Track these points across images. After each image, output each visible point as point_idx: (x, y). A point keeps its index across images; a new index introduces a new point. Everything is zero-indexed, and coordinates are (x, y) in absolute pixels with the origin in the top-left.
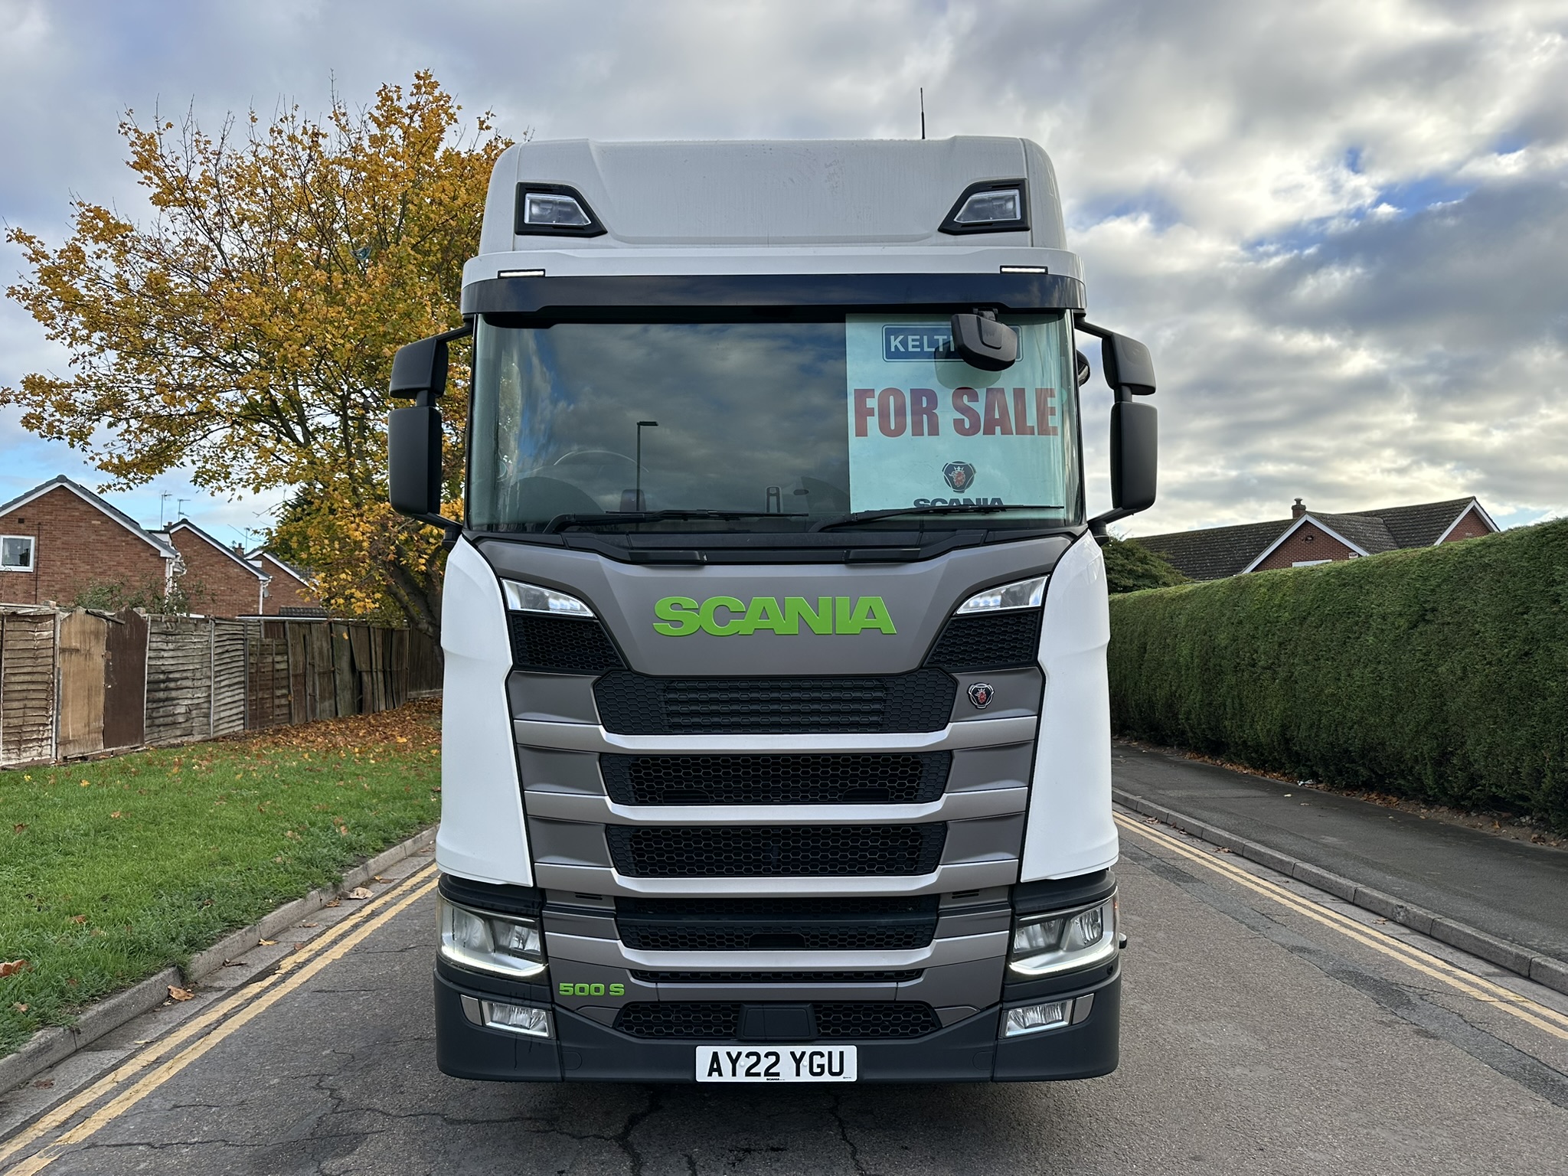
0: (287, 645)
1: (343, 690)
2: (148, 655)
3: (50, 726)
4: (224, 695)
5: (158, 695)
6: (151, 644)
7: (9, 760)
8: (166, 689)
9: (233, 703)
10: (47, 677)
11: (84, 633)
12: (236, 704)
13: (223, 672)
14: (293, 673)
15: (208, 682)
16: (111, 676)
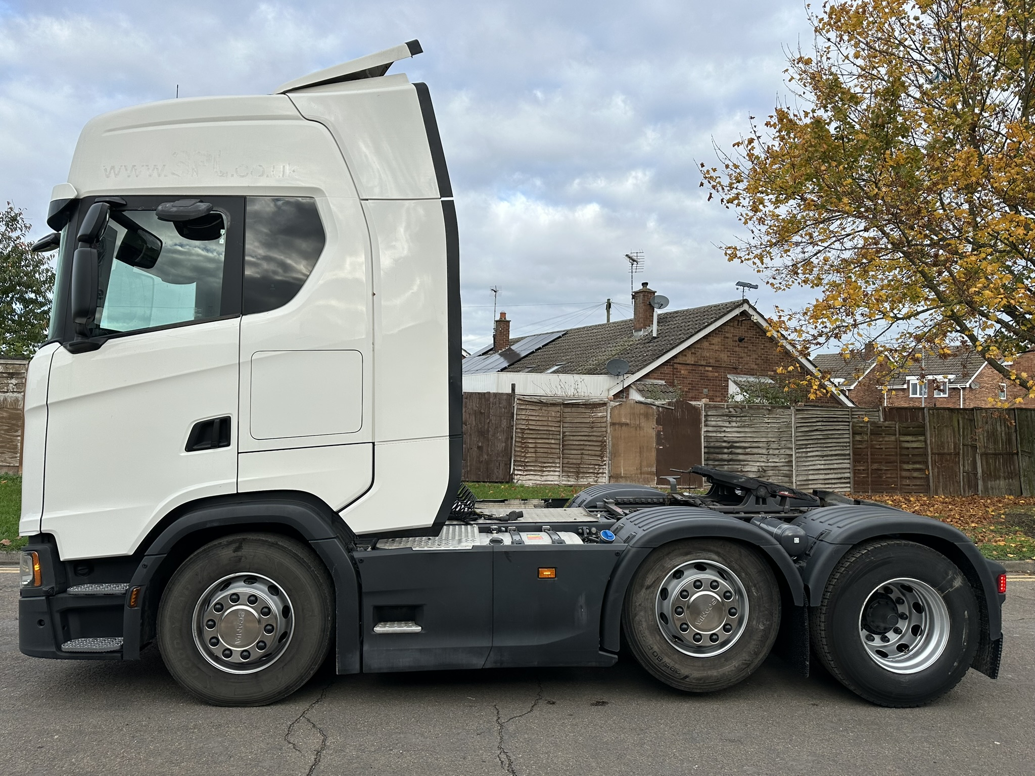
0: (924, 428)
2: (705, 430)
3: (604, 467)
4: (814, 463)
5: (720, 456)
6: (709, 422)
7: (569, 481)
8: (731, 453)
9: (831, 469)
10: (601, 439)
11: (634, 414)
12: (835, 471)
13: (812, 446)
14: (935, 451)
15: (788, 452)
16: (663, 441)
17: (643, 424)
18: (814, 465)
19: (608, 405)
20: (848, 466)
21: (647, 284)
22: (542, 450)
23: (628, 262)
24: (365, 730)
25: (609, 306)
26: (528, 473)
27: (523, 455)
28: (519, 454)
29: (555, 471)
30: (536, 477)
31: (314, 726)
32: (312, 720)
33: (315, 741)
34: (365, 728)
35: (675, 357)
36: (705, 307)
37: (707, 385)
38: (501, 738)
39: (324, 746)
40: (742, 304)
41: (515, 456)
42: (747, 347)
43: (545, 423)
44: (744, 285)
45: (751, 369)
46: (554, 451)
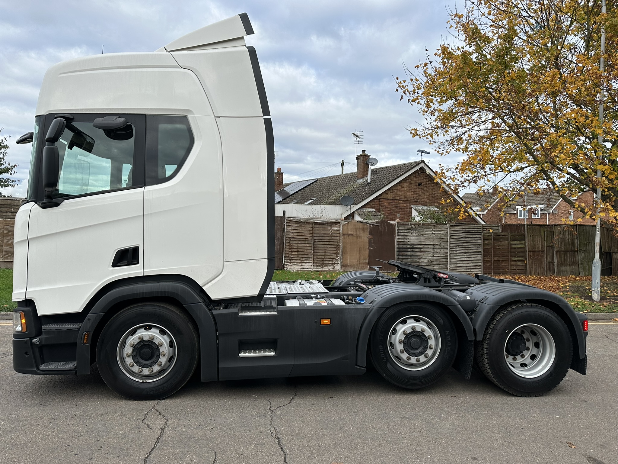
0: (524, 236)
2: (397, 238)
3: (338, 260)
4: (460, 257)
5: (406, 253)
6: (400, 233)
7: (317, 268)
8: (412, 251)
9: (470, 260)
10: (336, 243)
11: (356, 229)
12: (473, 262)
13: (459, 247)
14: (531, 250)
15: (445, 250)
16: (373, 245)
17: (361, 234)
18: (460, 258)
19: (341, 223)
20: (480, 258)
21: (365, 151)
22: (301, 250)
23: (354, 138)
24: (191, 416)
25: (343, 164)
26: (293, 264)
27: (290, 253)
28: (287, 253)
29: (309, 263)
30: (298, 266)
31: (160, 414)
32: (159, 410)
33: (161, 423)
34: (191, 415)
35: (381, 195)
36: (399, 165)
37: (399, 211)
38: (272, 419)
39: (166, 425)
40: (421, 163)
41: (285, 254)
42: (423, 189)
43: (303, 234)
44: (422, 152)
45: (425, 202)
46: (308, 251)
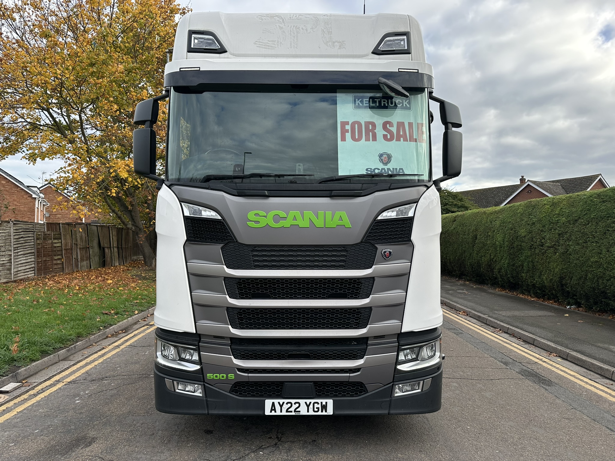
0: (61, 235)
1: (94, 256)
4: (21, 259)
9: (27, 262)
12: (29, 264)
13: (20, 248)
14: (65, 248)
15: (10, 253)
20: (33, 260)
